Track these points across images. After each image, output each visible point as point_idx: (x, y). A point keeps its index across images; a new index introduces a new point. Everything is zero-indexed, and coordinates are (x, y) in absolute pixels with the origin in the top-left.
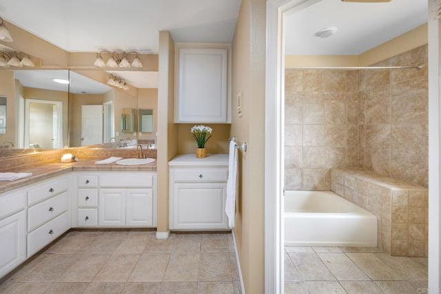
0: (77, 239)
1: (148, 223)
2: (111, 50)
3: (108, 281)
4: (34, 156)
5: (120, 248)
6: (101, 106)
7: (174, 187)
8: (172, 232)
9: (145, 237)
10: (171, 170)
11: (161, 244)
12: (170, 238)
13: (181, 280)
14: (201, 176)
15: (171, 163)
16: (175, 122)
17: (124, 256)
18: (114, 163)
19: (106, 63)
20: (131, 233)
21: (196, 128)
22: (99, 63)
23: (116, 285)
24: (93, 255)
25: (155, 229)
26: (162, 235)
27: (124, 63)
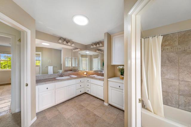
0: (86, 95)
1: (102, 98)
2: (94, 42)
3: (88, 109)
4: (80, 72)
5: (94, 102)
6: (97, 59)
7: (110, 88)
8: (110, 105)
9: (101, 102)
10: (108, 82)
11: (105, 107)
12: (109, 106)
13: (107, 120)
14: (120, 87)
15: (109, 79)
16: (112, 64)
17: (94, 105)
18: (94, 77)
19: (96, 46)
20: (98, 99)
21: (119, 67)
22: (92, 47)
23: (90, 111)
24: (88, 101)
25: (104, 101)
26: (106, 104)
27: (98, 46)
